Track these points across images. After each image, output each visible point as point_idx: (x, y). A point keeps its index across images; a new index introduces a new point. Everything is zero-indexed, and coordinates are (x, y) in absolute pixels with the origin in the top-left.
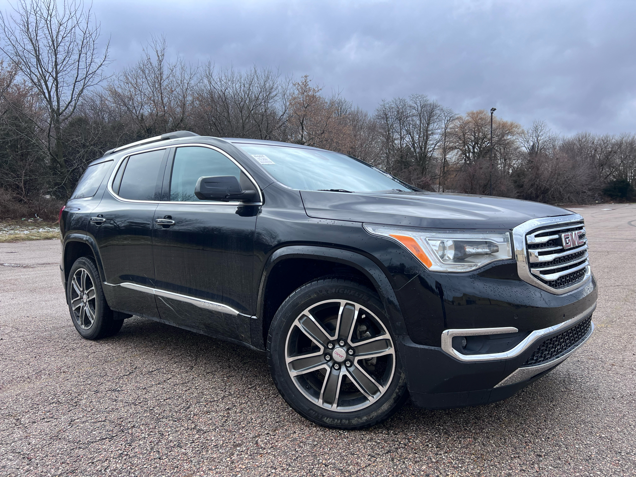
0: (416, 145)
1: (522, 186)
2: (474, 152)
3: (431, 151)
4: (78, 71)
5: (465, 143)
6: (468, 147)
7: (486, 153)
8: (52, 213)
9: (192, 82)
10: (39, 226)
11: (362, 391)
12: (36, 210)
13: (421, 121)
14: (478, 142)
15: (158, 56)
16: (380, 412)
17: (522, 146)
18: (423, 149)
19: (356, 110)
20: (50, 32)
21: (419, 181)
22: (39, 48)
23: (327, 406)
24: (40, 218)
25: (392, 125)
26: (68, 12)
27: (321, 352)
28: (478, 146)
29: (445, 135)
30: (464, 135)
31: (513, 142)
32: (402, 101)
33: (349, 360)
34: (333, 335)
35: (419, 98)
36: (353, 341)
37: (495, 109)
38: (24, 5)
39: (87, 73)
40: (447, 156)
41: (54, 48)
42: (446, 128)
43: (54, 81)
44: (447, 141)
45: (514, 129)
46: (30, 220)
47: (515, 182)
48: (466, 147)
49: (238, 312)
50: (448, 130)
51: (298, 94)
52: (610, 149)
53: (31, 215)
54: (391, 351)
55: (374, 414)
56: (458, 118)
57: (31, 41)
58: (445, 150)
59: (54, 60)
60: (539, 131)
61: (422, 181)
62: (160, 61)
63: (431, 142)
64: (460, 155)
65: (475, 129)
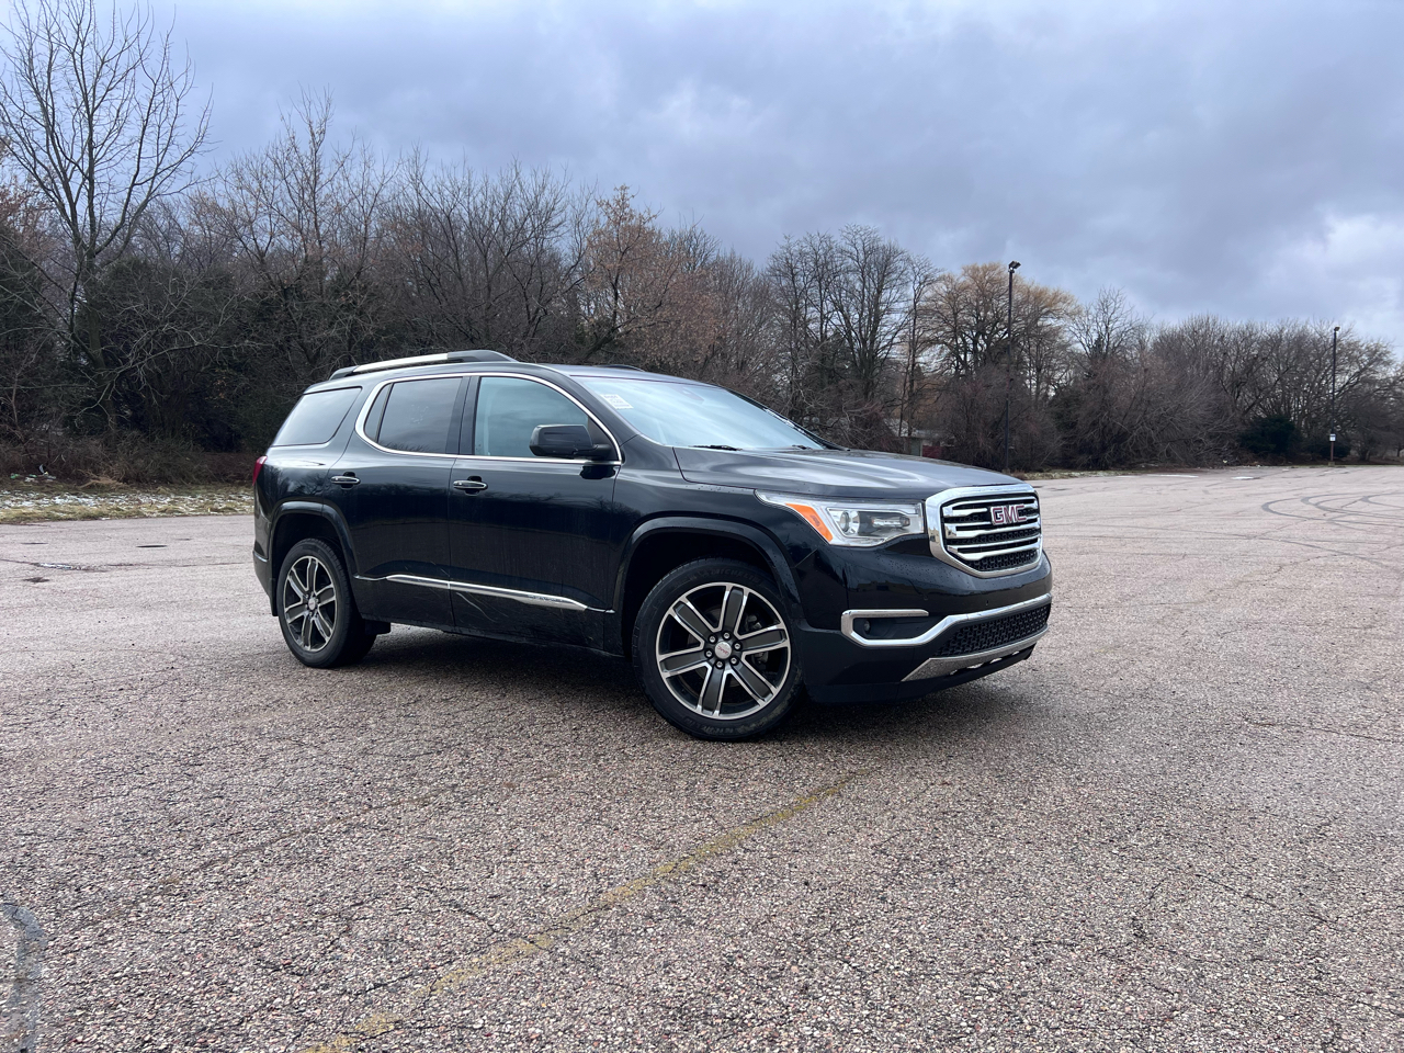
0: (853, 334)
1: (1073, 425)
2: (975, 351)
3: (884, 348)
4: (139, 162)
5: (957, 331)
6: (964, 340)
7: (1001, 354)
8: (77, 464)
9: (386, 194)
10: (51, 491)
11: (751, 693)
12: (40, 458)
13: (864, 283)
14: (984, 329)
15: (313, 135)
16: (771, 716)
17: (1076, 342)
18: (868, 342)
19: (729, 255)
20: (81, 77)
21: (859, 410)
22: (53, 109)
23: (708, 714)
24: (50, 474)
25: (805, 290)
26: (120, 37)
27: (701, 647)
28: (983, 338)
29: (915, 312)
30: (955, 315)
31: (1055, 332)
32: (825, 239)
33: (735, 655)
34: (716, 626)
35: (862, 233)
36: (740, 633)
37: (1018, 265)
38: (23, 16)
39: (158, 165)
40: (921, 359)
41: (88, 111)
42: (917, 299)
43: (84, 180)
44: (919, 328)
45: (1061, 304)
46: (28, 479)
47: (1060, 416)
48: (960, 340)
49: (586, 607)
50: (922, 303)
51: (608, 224)
52: (1256, 352)
53: (31, 468)
54: (786, 643)
55: (764, 720)
56: (942, 278)
57: (38, 93)
58: (915, 346)
59: (86, 136)
60: (1111, 311)
61: (865, 412)
62: (316, 145)
63: (885, 329)
64: (947, 358)
65: (977, 301)
